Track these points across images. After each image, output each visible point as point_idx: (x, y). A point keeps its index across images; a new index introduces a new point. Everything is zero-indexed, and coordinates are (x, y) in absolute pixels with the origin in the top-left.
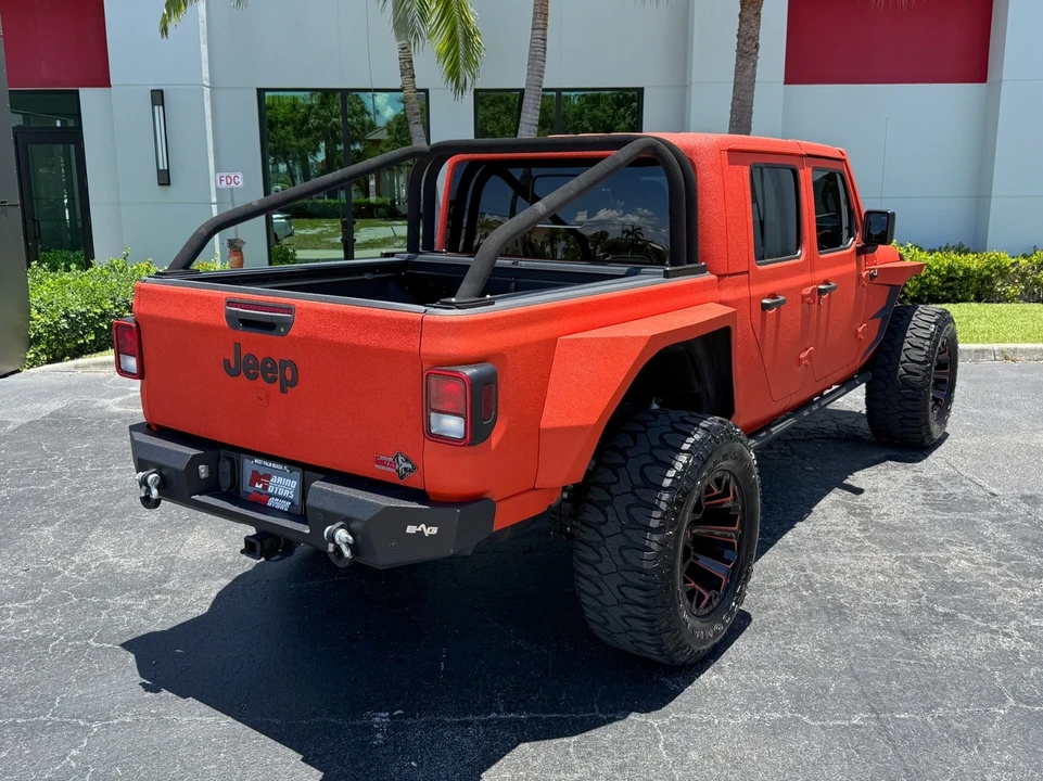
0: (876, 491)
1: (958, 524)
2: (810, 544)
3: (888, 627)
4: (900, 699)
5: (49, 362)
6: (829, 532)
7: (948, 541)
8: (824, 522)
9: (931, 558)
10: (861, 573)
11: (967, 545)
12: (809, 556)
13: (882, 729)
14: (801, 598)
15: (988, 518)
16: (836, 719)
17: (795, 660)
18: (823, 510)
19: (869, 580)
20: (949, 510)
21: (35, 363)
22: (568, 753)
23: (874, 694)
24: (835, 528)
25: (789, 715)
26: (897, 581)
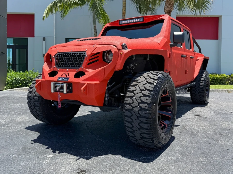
0: (201, 111)
1: (223, 118)
2: (185, 120)
3: (208, 137)
4: (214, 154)
5: (10, 89)
6: (189, 118)
7: (222, 121)
8: (188, 117)
9: (217, 124)
10: (199, 126)
11: (227, 121)
12: (184, 123)
13: (210, 162)
14: (183, 131)
15: (231, 116)
16: (194, 159)
17: (181, 144)
18: (187, 115)
19: (202, 128)
20: (220, 115)
21: (6, 89)
22: (106, 167)
23: (206, 153)
24: (191, 118)
25: (179, 158)
26: (209, 128)
